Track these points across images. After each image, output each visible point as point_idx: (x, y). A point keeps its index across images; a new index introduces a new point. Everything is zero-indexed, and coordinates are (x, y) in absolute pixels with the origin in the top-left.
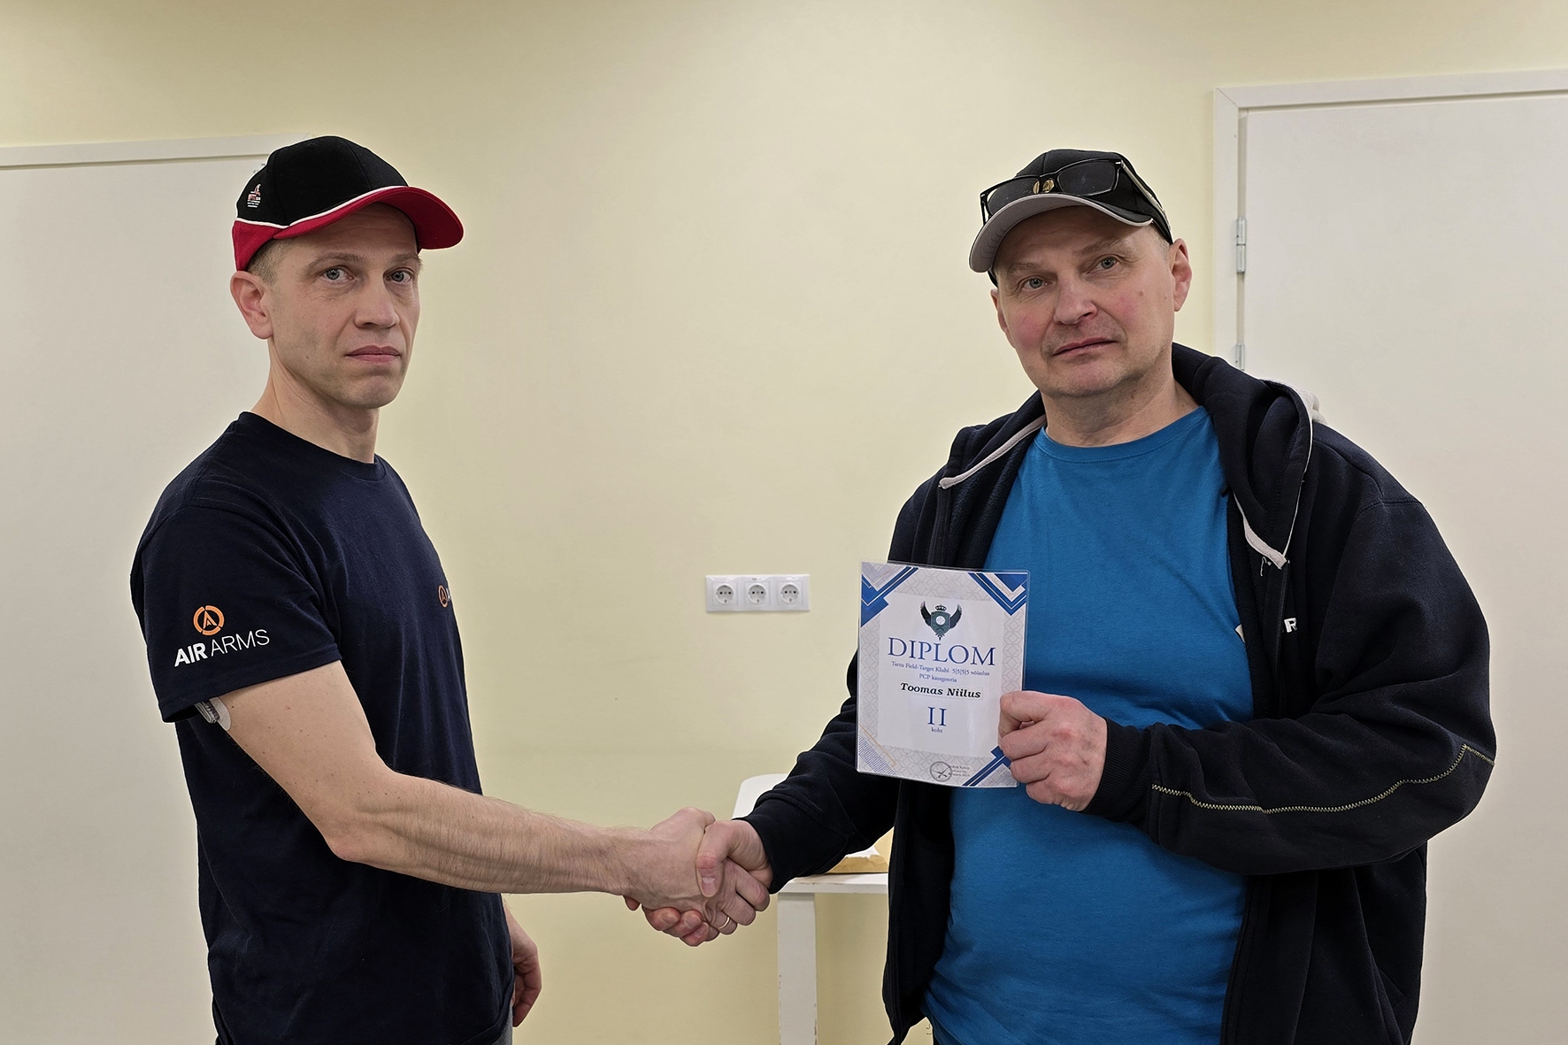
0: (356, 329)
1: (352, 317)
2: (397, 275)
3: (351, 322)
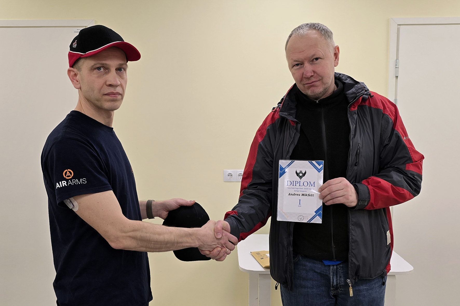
0: (107, 86)
1: (106, 82)
2: (120, 69)
3: (105, 84)
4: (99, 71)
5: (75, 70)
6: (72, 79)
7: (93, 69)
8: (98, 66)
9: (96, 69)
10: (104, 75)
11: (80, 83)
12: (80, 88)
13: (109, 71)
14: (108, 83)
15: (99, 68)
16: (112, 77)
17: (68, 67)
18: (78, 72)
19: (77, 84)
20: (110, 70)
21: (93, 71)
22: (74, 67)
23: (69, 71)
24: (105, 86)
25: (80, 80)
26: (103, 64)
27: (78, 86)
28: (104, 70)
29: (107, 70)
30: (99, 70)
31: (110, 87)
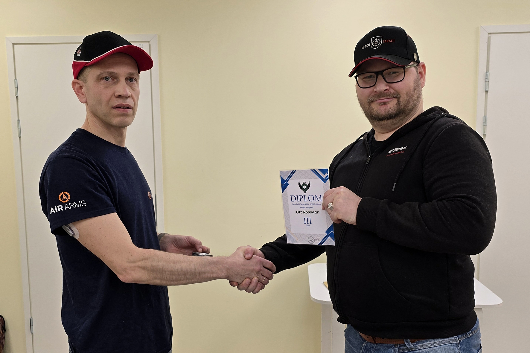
4: (106, 81)
5: (80, 82)
6: (77, 93)
7: (99, 78)
8: (105, 75)
9: (103, 79)
10: (113, 85)
11: (86, 97)
12: (86, 102)
13: (117, 81)
14: (117, 94)
15: (106, 78)
16: (122, 88)
17: (72, 78)
18: (84, 84)
19: (83, 98)
20: (119, 79)
21: (100, 81)
22: (79, 78)
23: (74, 83)
24: (113, 98)
25: (86, 93)
26: (111, 73)
27: (84, 100)
28: (112, 79)
29: (115, 80)
30: (106, 79)
31: (119, 99)
